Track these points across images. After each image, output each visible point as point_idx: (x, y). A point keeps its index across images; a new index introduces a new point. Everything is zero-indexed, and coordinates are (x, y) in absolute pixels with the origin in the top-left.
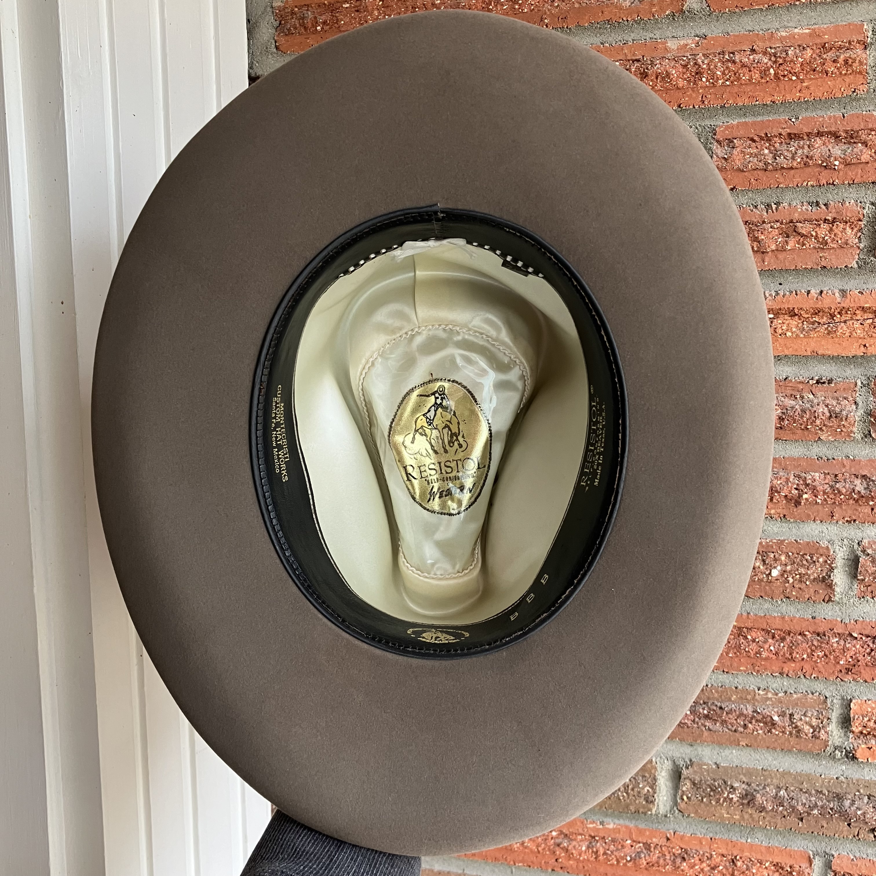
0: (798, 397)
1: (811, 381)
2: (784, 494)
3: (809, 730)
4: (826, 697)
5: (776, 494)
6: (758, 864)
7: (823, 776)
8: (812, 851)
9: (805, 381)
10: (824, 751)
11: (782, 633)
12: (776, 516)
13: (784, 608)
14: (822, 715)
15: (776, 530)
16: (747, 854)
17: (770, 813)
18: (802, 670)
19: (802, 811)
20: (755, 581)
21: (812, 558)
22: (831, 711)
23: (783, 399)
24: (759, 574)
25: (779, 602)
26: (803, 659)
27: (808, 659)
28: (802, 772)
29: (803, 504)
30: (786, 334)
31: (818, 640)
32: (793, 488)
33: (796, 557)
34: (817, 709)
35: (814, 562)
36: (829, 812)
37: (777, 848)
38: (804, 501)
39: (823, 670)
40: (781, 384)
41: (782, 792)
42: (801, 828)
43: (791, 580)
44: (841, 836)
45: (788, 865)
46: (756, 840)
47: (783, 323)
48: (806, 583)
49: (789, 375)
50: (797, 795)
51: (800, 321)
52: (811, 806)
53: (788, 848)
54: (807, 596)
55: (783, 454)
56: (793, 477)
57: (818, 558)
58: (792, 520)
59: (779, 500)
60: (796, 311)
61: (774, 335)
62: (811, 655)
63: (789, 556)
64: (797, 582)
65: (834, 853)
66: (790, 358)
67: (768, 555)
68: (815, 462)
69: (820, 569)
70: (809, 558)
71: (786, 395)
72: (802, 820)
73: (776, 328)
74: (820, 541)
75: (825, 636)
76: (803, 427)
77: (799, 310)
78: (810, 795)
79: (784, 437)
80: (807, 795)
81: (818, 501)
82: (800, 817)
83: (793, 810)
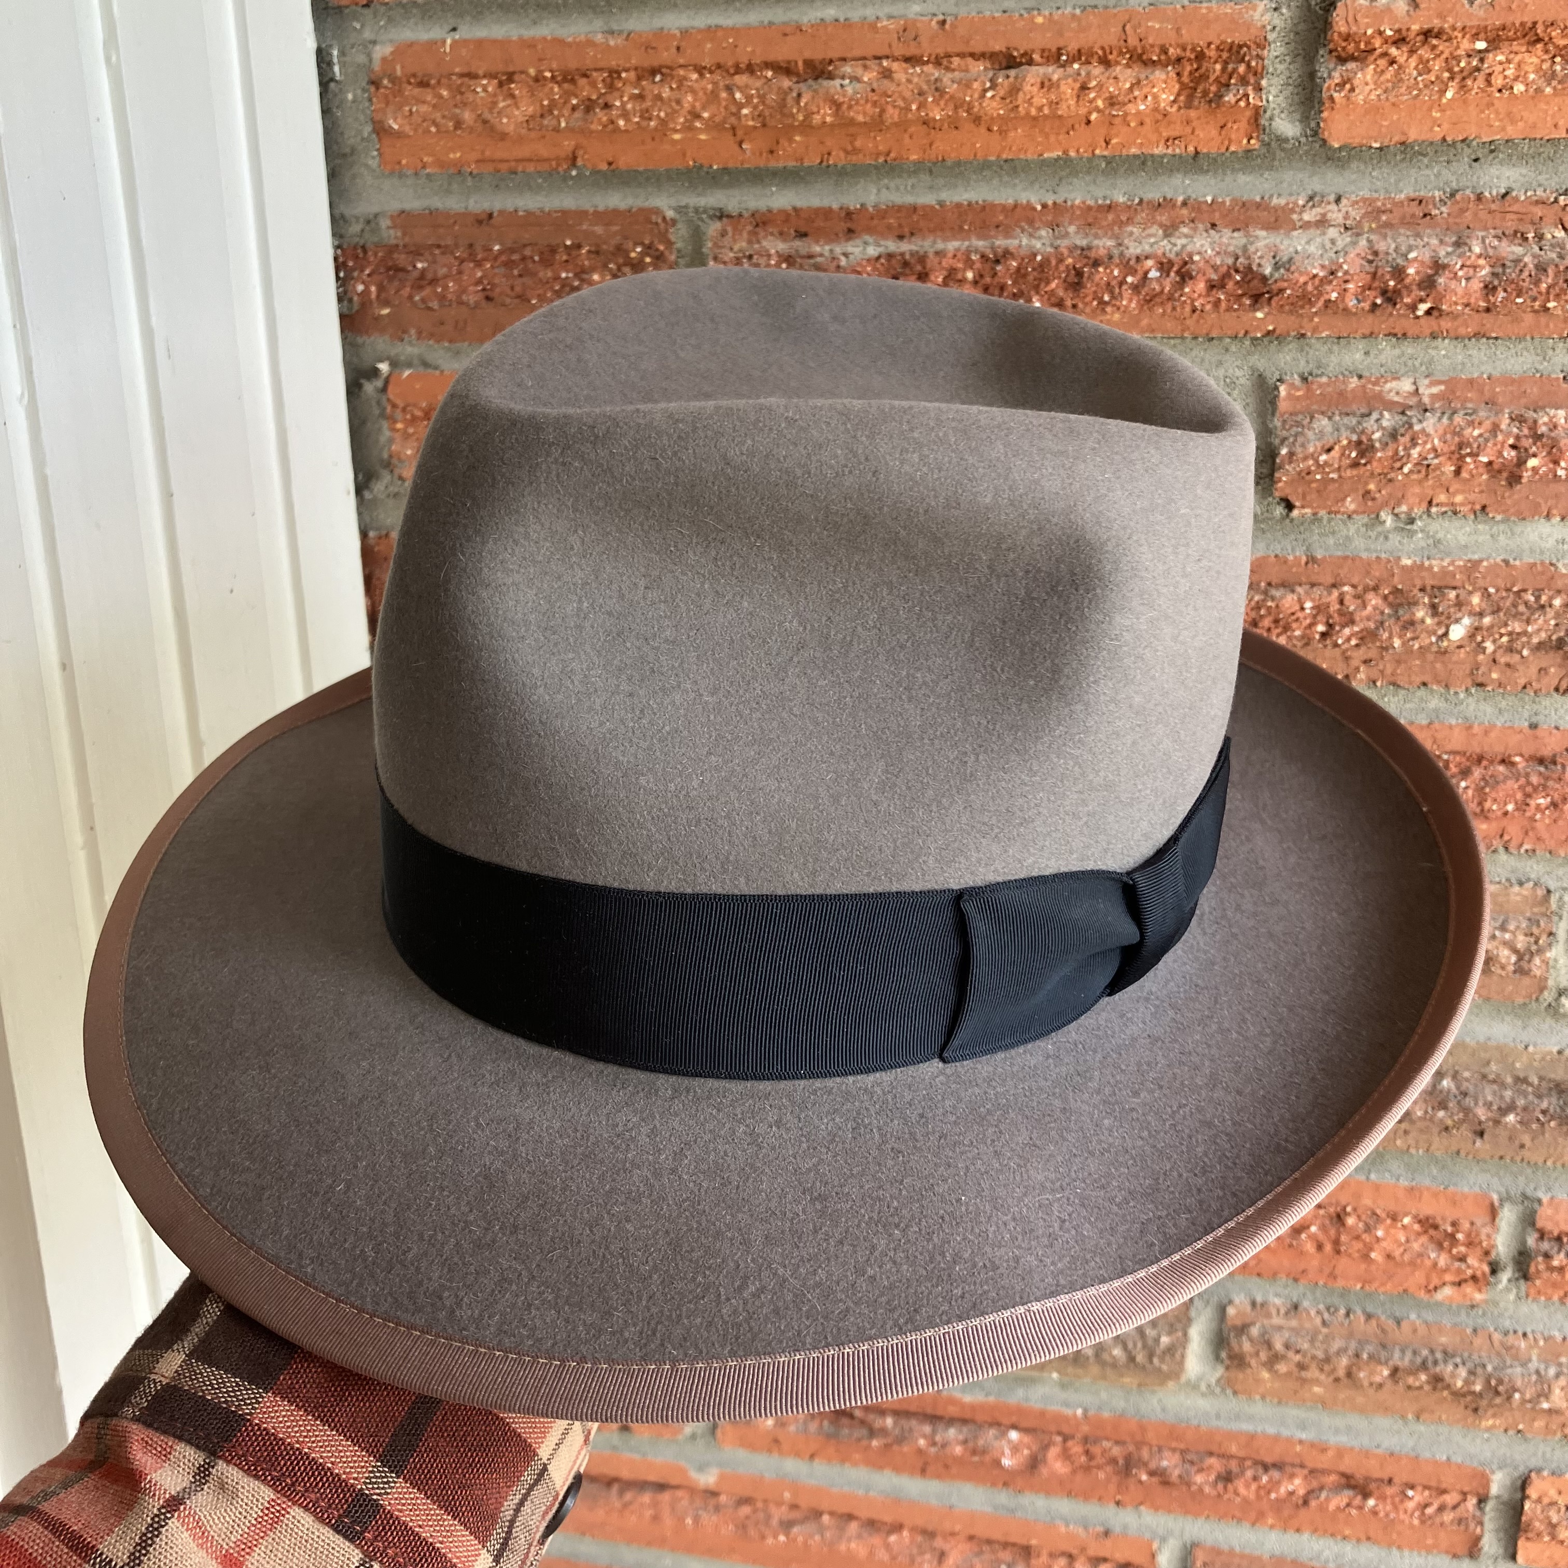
0: (1531, 235)
1: (1562, 198)
2: (1485, 459)
3: (1509, 958)
4: (1549, 891)
5: (1468, 460)
6: (1389, 1221)
7: (1531, 1049)
8: (1499, 1193)
9: (1548, 199)
10: (1537, 999)
11: (1464, 760)
12: (1465, 509)
13: (1471, 708)
14: (1538, 926)
15: (1463, 540)
16: (1367, 1202)
17: (1419, 1124)
18: (1502, 836)
19: (1483, 1118)
20: (1412, 651)
21: (1538, 598)
22: (1556, 918)
23: (1496, 243)
24: (1423, 635)
25: (1462, 696)
26: (1506, 813)
27: (1516, 813)
28: (1489, 1043)
29: (1524, 480)
30: (1512, 88)
31: (1540, 774)
32: (1506, 445)
33: (1503, 598)
34: (1528, 914)
35: (1543, 607)
36: (1538, 1120)
37: (1428, 1189)
38: (1530, 473)
39: (1545, 835)
40: (1493, 207)
41: (1445, 1083)
42: (1477, 1151)
43: (1489, 646)
44: (1559, 1165)
45: (1450, 1220)
46: (1387, 1175)
47: (1509, 61)
48: (1520, 653)
49: (1514, 186)
50: (1476, 1085)
51: (1546, 57)
52: (1503, 1106)
53: (1451, 1188)
54: (1522, 681)
55: (1487, 369)
56: (1508, 421)
57: (1551, 598)
58: (1499, 517)
59: (1474, 471)
60: (1540, 29)
61: (1483, 90)
62: (1522, 806)
63: (1489, 595)
64: (1501, 651)
65: (1540, 1194)
66: (1517, 145)
67: (1444, 595)
68: (1559, 385)
69: (1553, 622)
70: (1532, 599)
71: (1504, 234)
72: (1481, 1134)
73: (1490, 75)
74: (1558, 560)
75: (1554, 763)
76: (1537, 304)
77: (1547, 27)
78: (1503, 1085)
79: (1493, 331)
80: (1495, 1087)
81: (1561, 472)
82: (1478, 1128)
83: (1466, 1115)
